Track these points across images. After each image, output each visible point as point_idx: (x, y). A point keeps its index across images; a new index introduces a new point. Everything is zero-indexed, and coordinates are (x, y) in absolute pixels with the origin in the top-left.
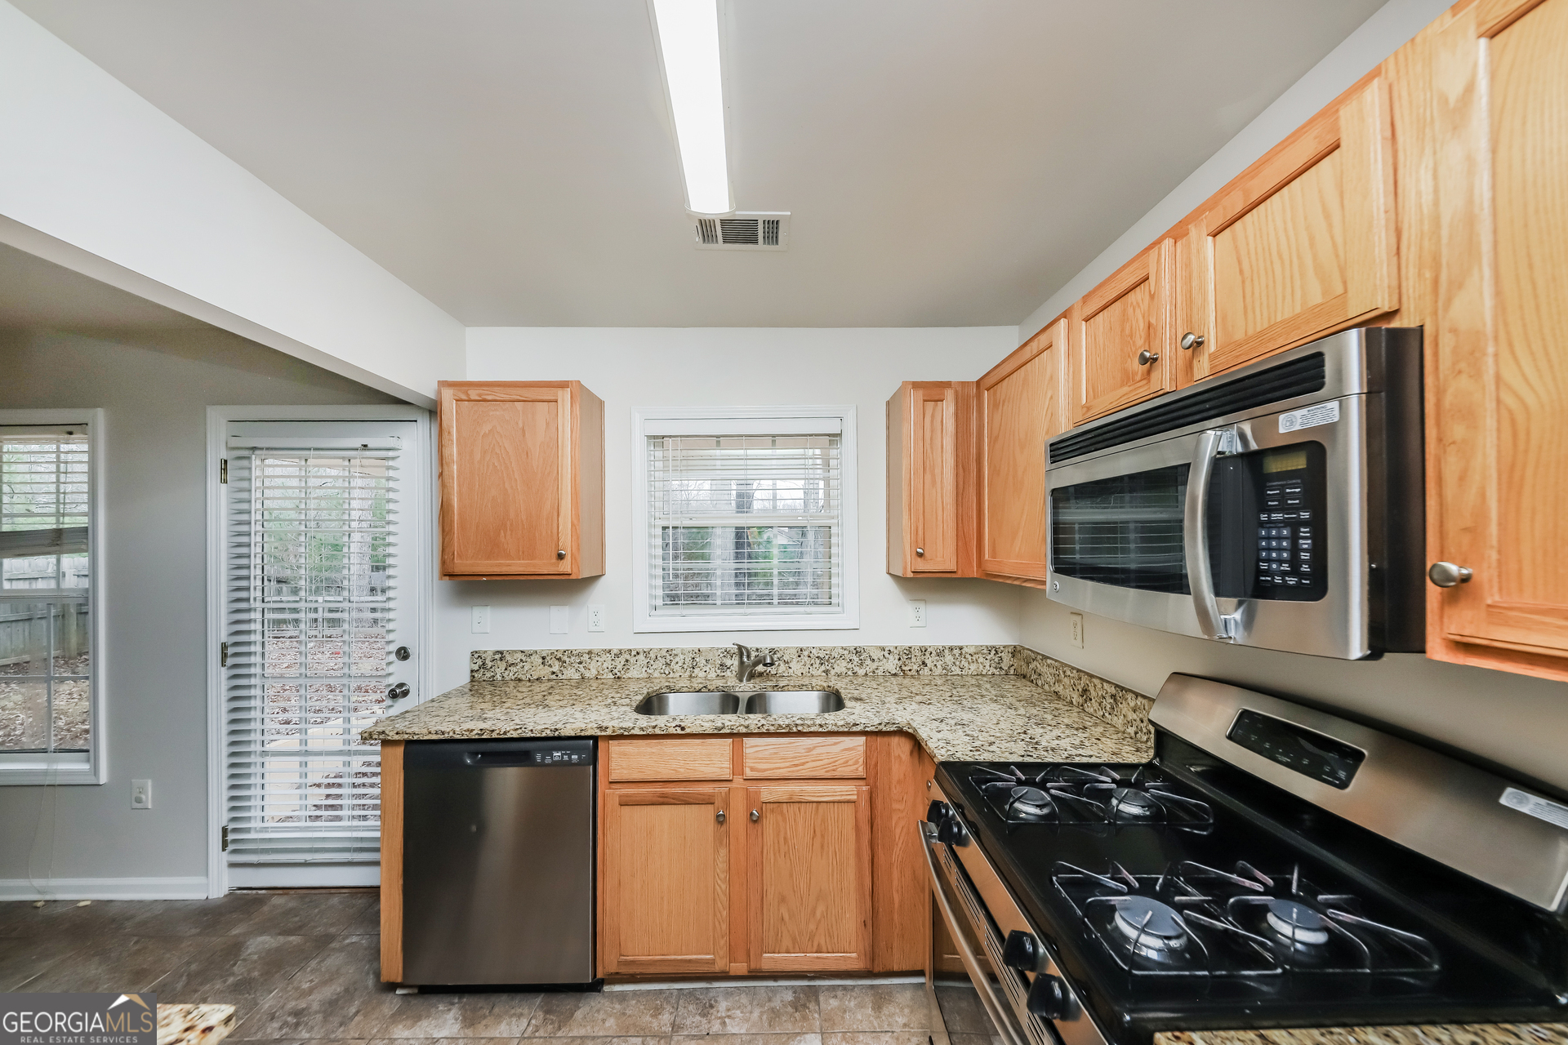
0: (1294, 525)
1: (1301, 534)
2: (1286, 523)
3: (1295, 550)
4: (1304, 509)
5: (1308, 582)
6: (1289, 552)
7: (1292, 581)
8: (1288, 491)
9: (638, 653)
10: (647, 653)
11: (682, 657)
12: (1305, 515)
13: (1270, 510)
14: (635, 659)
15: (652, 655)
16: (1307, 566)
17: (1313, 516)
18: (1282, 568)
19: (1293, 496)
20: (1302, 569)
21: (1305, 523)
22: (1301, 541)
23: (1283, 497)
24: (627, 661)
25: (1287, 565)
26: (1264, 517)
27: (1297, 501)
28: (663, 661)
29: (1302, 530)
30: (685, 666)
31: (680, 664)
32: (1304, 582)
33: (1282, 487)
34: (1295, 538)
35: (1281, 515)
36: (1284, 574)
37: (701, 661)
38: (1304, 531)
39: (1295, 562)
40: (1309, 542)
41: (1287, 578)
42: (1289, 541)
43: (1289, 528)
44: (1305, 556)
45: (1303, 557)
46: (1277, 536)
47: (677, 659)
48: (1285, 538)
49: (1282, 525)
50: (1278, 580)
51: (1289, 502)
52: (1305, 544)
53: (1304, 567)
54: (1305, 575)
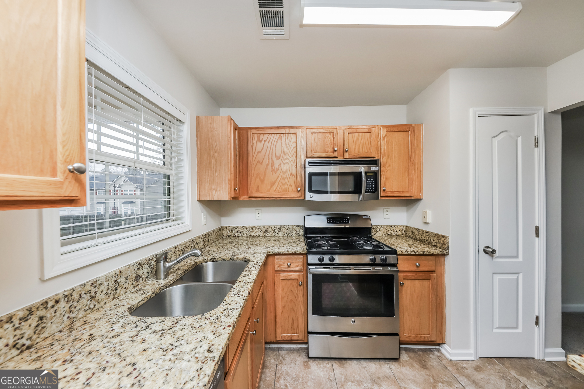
0: (372, 183)
2: (371, 182)
3: (372, 186)
7: (371, 190)
9: (57, 302)
10: (68, 297)
11: (106, 284)
12: (373, 181)
13: (368, 181)
14: (52, 310)
15: (76, 296)
17: (375, 181)
19: (372, 179)
21: (373, 182)
23: (370, 179)
24: (41, 318)
26: (367, 181)
28: (88, 296)
30: (109, 291)
31: (104, 292)
33: (370, 177)
34: (372, 184)
36: (370, 189)
37: (121, 280)
39: (372, 188)
44: (373, 187)
47: (102, 288)
50: (369, 190)
52: (373, 185)
53: (373, 188)
54: (373, 189)
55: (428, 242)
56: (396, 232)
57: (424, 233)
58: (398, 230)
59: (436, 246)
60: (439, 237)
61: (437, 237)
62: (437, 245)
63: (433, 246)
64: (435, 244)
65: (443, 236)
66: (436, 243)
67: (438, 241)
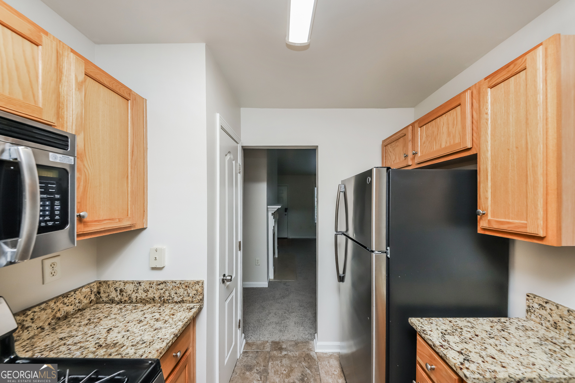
0: (52, 200)
1: (56, 204)
2: (48, 199)
3: (52, 210)
4: (58, 194)
5: (58, 223)
6: (49, 212)
7: (50, 224)
8: (49, 185)
12: (57, 196)
16: (58, 217)
17: (62, 196)
18: (45, 219)
19: (52, 188)
20: (56, 218)
21: (57, 200)
22: (55, 207)
23: (47, 189)
25: (48, 217)
27: (54, 190)
29: (56, 202)
32: (56, 223)
33: (46, 184)
34: (52, 206)
35: (45, 195)
38: (57, 203)
39: (52, 215)
40: (59, 207)
41: (48, 223)
42: (50, 207)
43: (50, 202)
44: (57, 213)
45: (56, 213)
46: (43, 205)
48: (47, 206)
49: (46, 200)
50: (43, 224)
51: (50, 190)
52: (57, 208)
53: (57, 217)
54: (57, 220)
55: (164, 299)
56: (78, 304)
57: (154, 286)
58: (82, 298)
59: (182, 301)
60: (187, 285)
61: (184, 286)
62: (184, 299)
63: (176, 302)
64: (180, 299)
65: (198, 282)
66: (182, 297)
67: (186, 292)
